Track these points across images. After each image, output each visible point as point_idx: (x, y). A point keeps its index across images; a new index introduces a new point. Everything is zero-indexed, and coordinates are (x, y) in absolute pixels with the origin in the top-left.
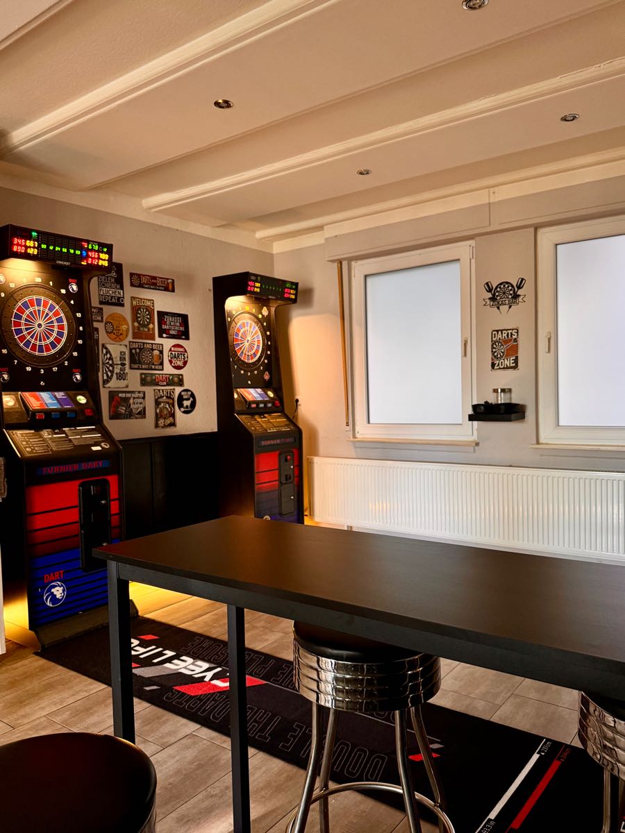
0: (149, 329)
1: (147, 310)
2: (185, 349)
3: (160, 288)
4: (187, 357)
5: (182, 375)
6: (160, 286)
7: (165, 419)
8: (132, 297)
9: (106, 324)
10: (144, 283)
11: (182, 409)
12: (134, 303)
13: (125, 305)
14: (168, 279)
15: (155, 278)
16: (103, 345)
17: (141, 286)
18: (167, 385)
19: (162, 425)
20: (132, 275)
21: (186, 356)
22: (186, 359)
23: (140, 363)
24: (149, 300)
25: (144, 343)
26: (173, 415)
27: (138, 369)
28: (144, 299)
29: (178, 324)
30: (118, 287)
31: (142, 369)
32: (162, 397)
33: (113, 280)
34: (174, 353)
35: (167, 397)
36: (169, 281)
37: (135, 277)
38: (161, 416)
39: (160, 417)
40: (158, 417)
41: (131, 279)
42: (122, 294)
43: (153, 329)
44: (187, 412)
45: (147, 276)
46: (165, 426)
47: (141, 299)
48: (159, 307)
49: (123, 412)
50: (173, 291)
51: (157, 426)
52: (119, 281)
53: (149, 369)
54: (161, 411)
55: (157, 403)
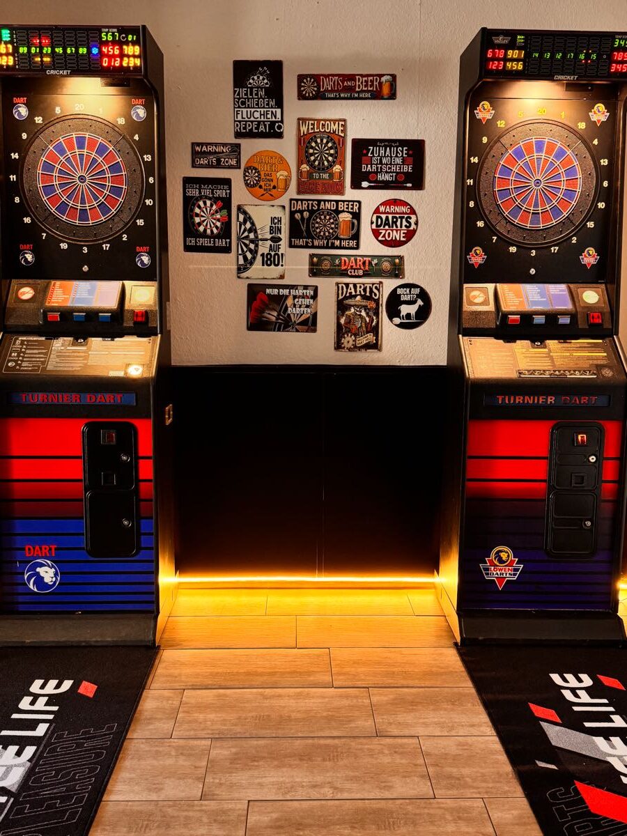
0: (331, 176)
1: (330, 139)
2: (411, 208)
3: (362, 95)
4: (416, 224)
5: (401, 258)
6: (363, 91)
7: (355, 335)
8: (299, 119)
9: (246, 171)
10: (327, 91)
11: (397, 320)
12: (304, 129)
13: (285, 134)
14: (381, 76)
15: (351, 77)
16: (239, 208)
17: (320, 96)
18: (366, 275)
19: (350, 345)
20: (301, 78)
21: (413, 220)
22: (413, 226)
23: (310, 236)
24: (335, 121)
25: (319, 201)
26: (375, 330)
27: (306, 246)
28: (325, 120)
29: (399, 161)
30: (272, 103)
31: (313, 247)
32: (351, 296)
33: (262, 93)
34: (384, 216)
35: (364, 297)
36: (383, 79)
37: (308, 82)
38: (349, 331)
39: (347, 333)
40: (341, 331)
41: (299, 86)
42: (279, 116)
43: (342, 174)
44: (409, 325)
45: (333, 75)
46: (355, 348)
47: (319, 121)
48: (356, 131)
49: (274, 319)
50: (392, 96)
51: (338, 346)
52: (275, 93)
53: (327, 247)
54: (349, 321)
55: (342, 307)
